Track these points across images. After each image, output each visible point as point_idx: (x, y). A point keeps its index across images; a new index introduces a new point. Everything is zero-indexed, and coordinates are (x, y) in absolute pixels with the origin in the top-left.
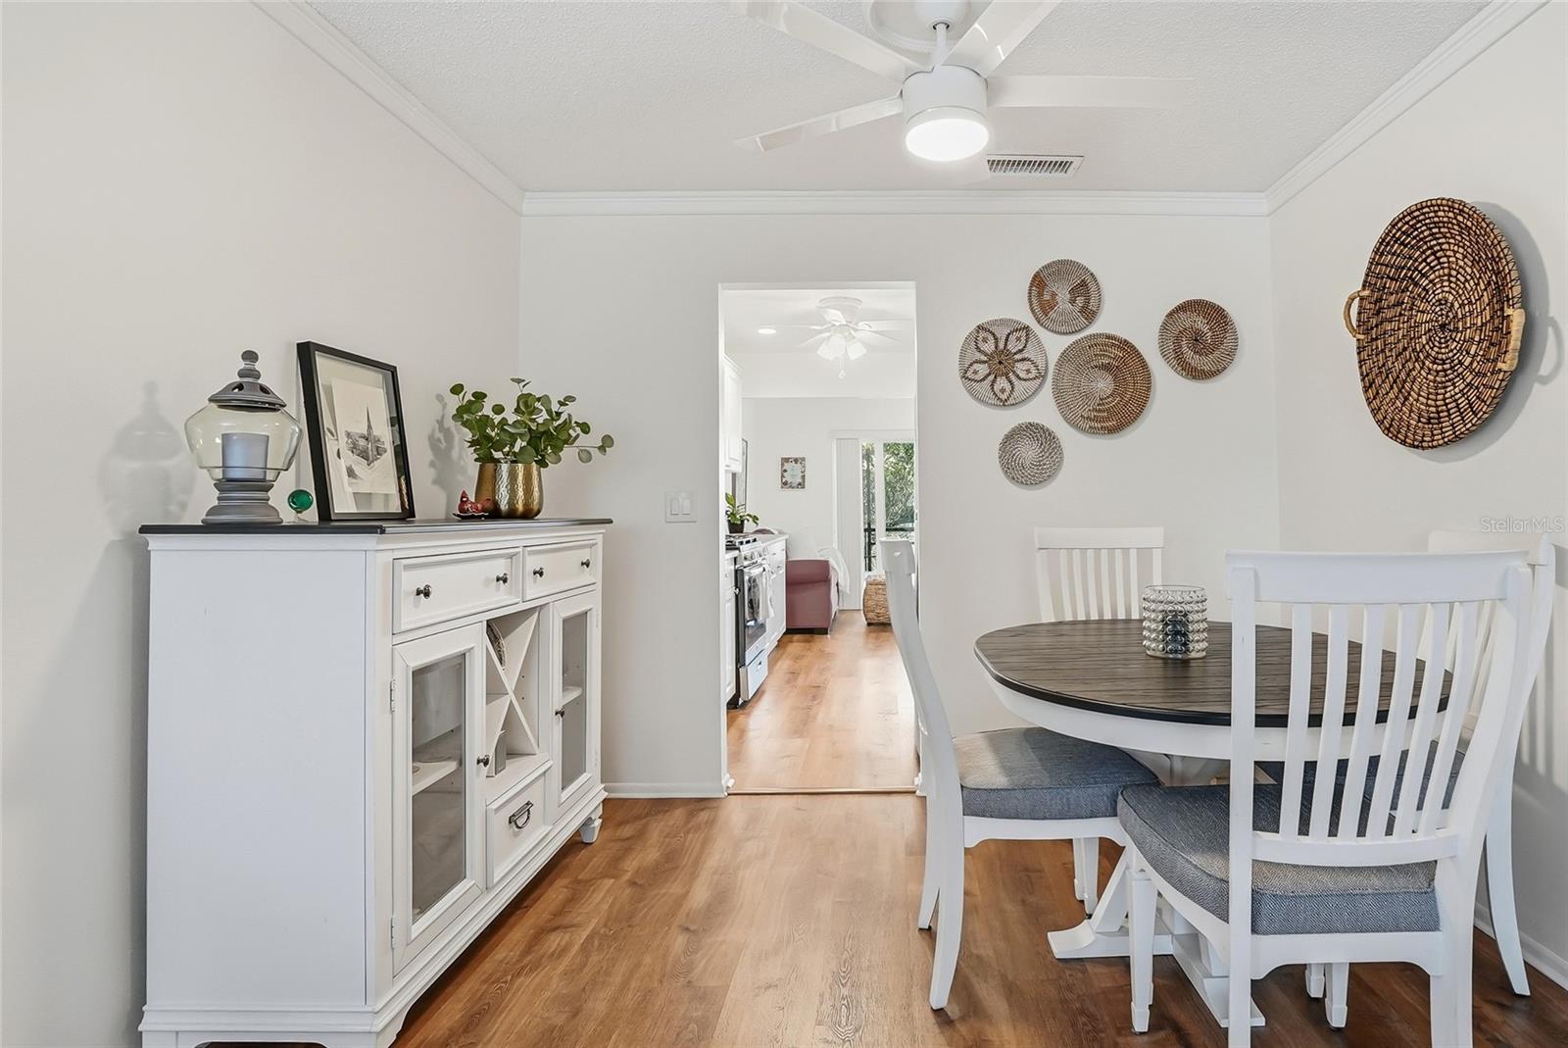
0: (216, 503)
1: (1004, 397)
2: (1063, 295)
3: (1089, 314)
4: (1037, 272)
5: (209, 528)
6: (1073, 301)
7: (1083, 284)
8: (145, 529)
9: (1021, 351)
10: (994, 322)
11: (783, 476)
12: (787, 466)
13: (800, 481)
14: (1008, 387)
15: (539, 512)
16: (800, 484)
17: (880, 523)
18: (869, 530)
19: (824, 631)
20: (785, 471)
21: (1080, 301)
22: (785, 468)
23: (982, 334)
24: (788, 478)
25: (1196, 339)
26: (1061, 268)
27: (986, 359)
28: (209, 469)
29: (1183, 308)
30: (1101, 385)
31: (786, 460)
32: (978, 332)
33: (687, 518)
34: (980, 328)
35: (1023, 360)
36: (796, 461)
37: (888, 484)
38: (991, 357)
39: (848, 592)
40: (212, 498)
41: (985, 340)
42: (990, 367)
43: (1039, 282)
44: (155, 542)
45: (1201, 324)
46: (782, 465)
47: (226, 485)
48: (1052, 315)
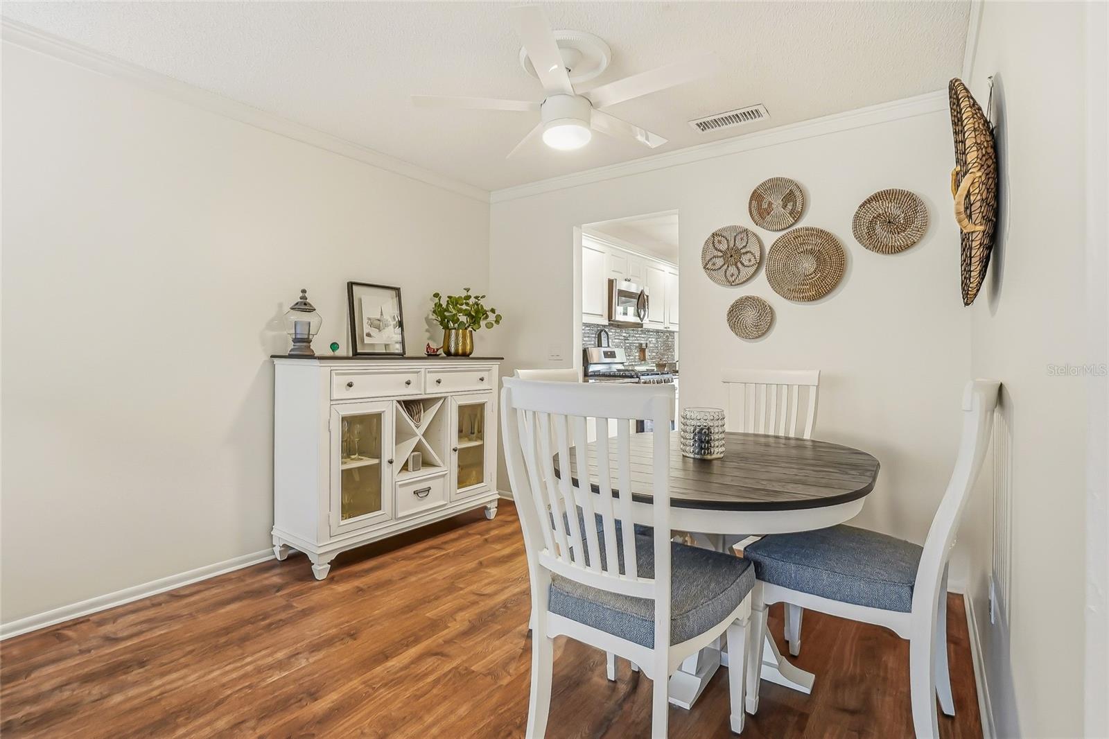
0: (293, 347)
1: (731, 279)
2: (777, 203)
3: (797, 215)
4: (755, 190)
5: (290, 356)
6: (785, 207)
7: (791, 192)
8: (272, 357)
9: (745, 247)
10: (724, 229)
14: (736, 272)
15: (471, 353)
21: (790, 206)
23: (716, 239)
25: (890, 222)
26: (774, 184)
27: (721, 254)
28: (290, 334)
29: (876, 198)
30: (806, 265)
32: (714, 238)
33: (558, 358)
34: (713, 235)
35: (747, 252)
38: (725, 253)
40: (291, 345)
41: (720, 242)
42: (724, 260)
43: (756, 197)
44: (276, 361)
45: (894, 209)
47: (296, 340)
48: (768, 218)
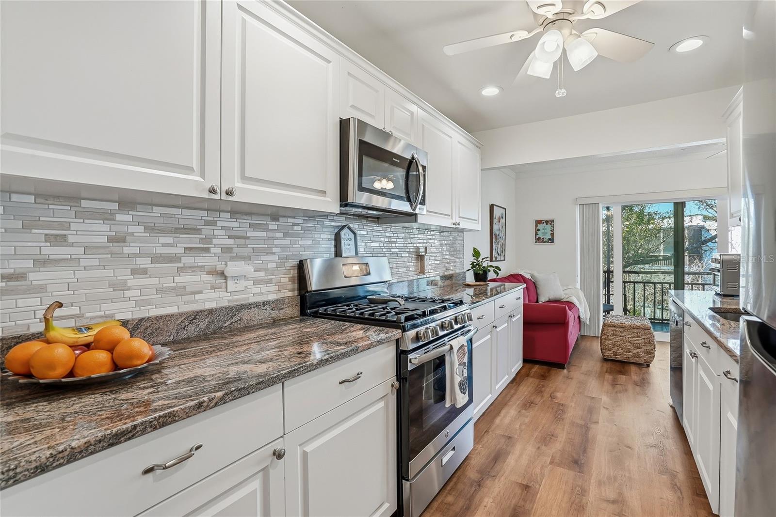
11: (536, 234)
12: (540, 226)
13: (550, 237)
16: (550, 239)
17: (617, 267)
18: (609, 273)
19: (561, 366)
20: (539, 230)
22: (538, 228)
24: (540, 235)
31: (538, 222)
36: (547, 222)
37: (624, 238)
39: (588, 322)
46: (536, 226)
